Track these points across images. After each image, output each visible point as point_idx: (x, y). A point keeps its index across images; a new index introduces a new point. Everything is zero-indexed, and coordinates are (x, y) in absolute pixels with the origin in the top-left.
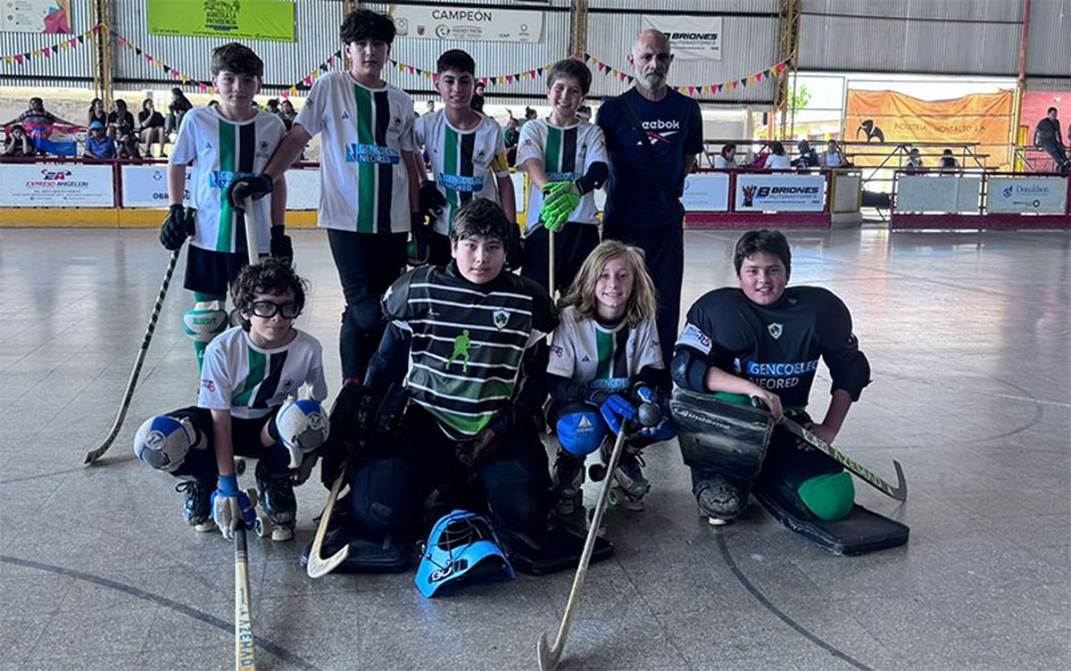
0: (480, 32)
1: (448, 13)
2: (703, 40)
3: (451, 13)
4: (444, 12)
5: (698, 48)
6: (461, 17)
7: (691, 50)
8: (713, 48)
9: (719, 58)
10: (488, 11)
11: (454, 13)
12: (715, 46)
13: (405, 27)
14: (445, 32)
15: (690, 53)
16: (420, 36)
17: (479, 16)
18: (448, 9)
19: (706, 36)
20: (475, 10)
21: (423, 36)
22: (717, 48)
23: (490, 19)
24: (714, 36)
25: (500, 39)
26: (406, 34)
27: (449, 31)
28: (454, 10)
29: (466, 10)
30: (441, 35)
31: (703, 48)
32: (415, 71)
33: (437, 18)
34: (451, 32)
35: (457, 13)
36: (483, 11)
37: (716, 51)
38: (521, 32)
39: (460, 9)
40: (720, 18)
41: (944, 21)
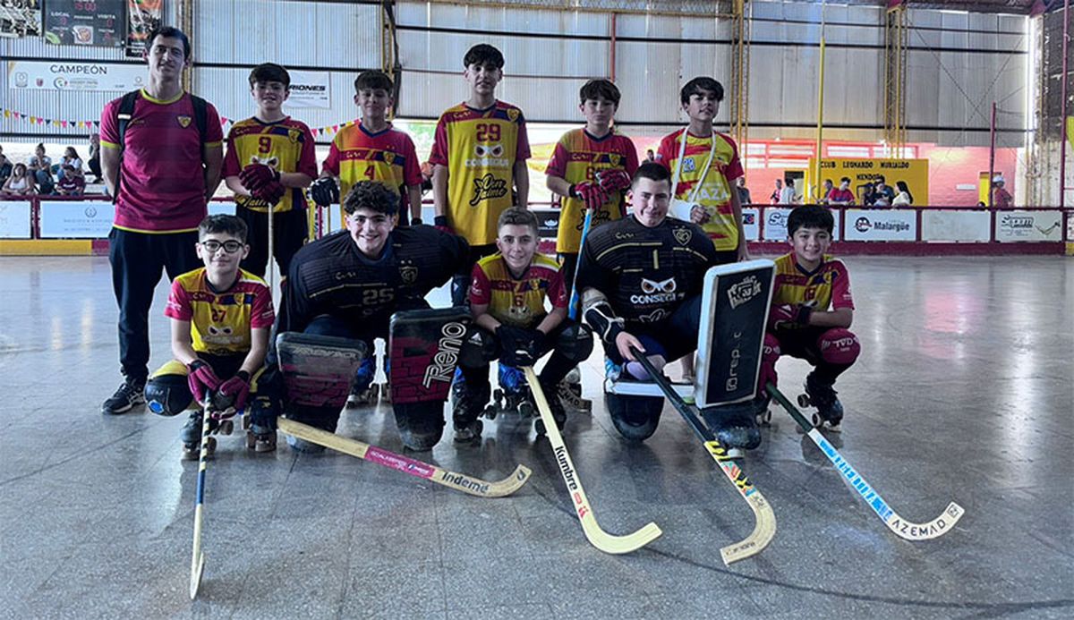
0: (96, 83)
1: (65, 69)
2: (312, 91)
3: (68, 67)
4: (62, 67)
5: (308, 98)
6: (78, 71)
7: (301, 100)
8: (322, 98)
9: (328, 106)
10: (103, 65)
11: (71, 68)
12: (324, 96)
13: (25, 80)
14: (63, 83)
15: (301, 103)
16: (38, 88)
17: (94, 70)
18: (65, 65)
19: (315, 88)
20: (92, 65)
21: (42, 88)
22: (326, 98)
23: (105, 73)
24: (323, 88)
25: (117, 89)
26: (26, 85)
27: (66, 83)
28: (71, 65)
29: (83, 65)
30: (58, 85)
31: (313, 98)
32: (19, 116)
33: (55, 72)
34: (68, 84)
35: (73, 68)
36: (98, 65)
37: (324, 100)
38: (135, 82)
39: (76, 64)
40: (326, 73)
41: (537, 77)
